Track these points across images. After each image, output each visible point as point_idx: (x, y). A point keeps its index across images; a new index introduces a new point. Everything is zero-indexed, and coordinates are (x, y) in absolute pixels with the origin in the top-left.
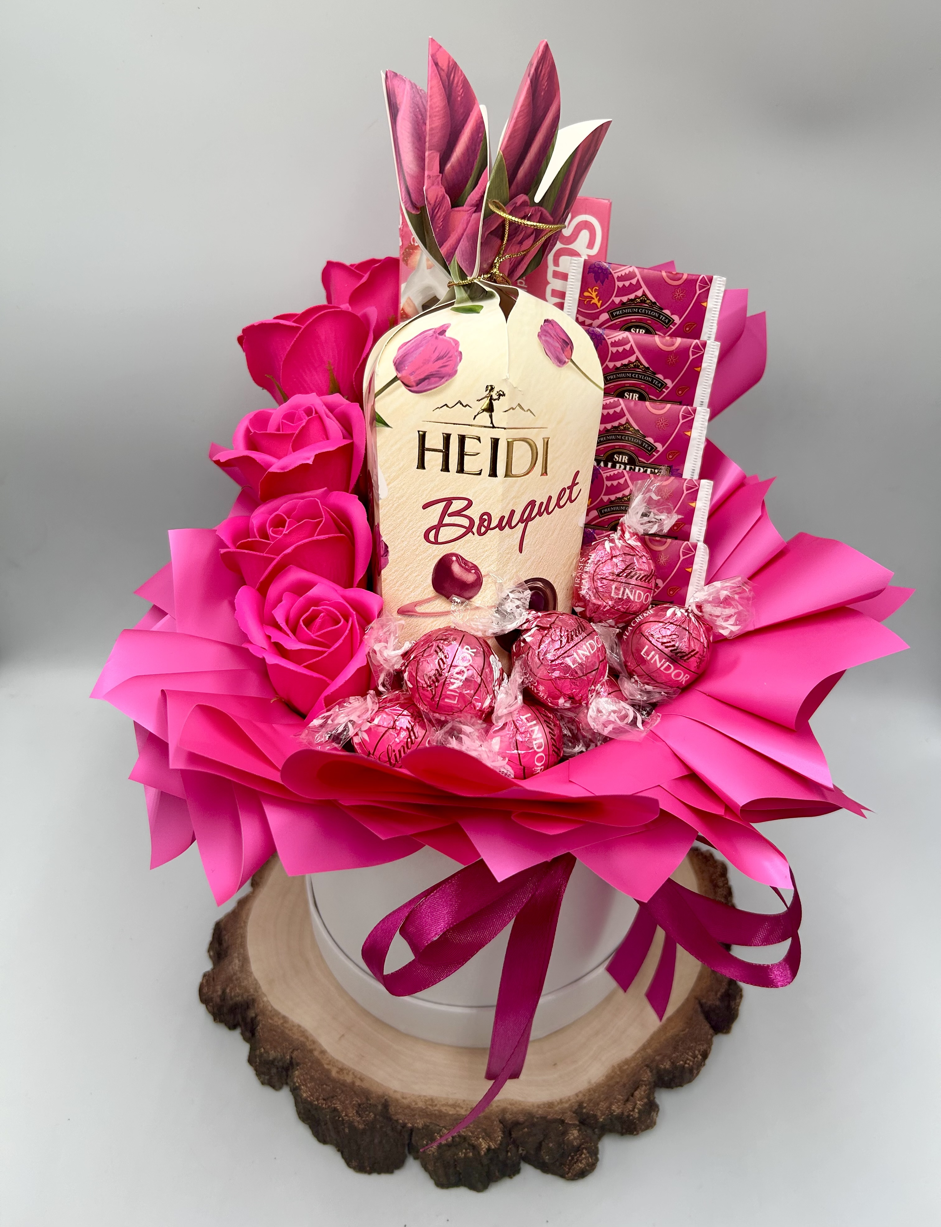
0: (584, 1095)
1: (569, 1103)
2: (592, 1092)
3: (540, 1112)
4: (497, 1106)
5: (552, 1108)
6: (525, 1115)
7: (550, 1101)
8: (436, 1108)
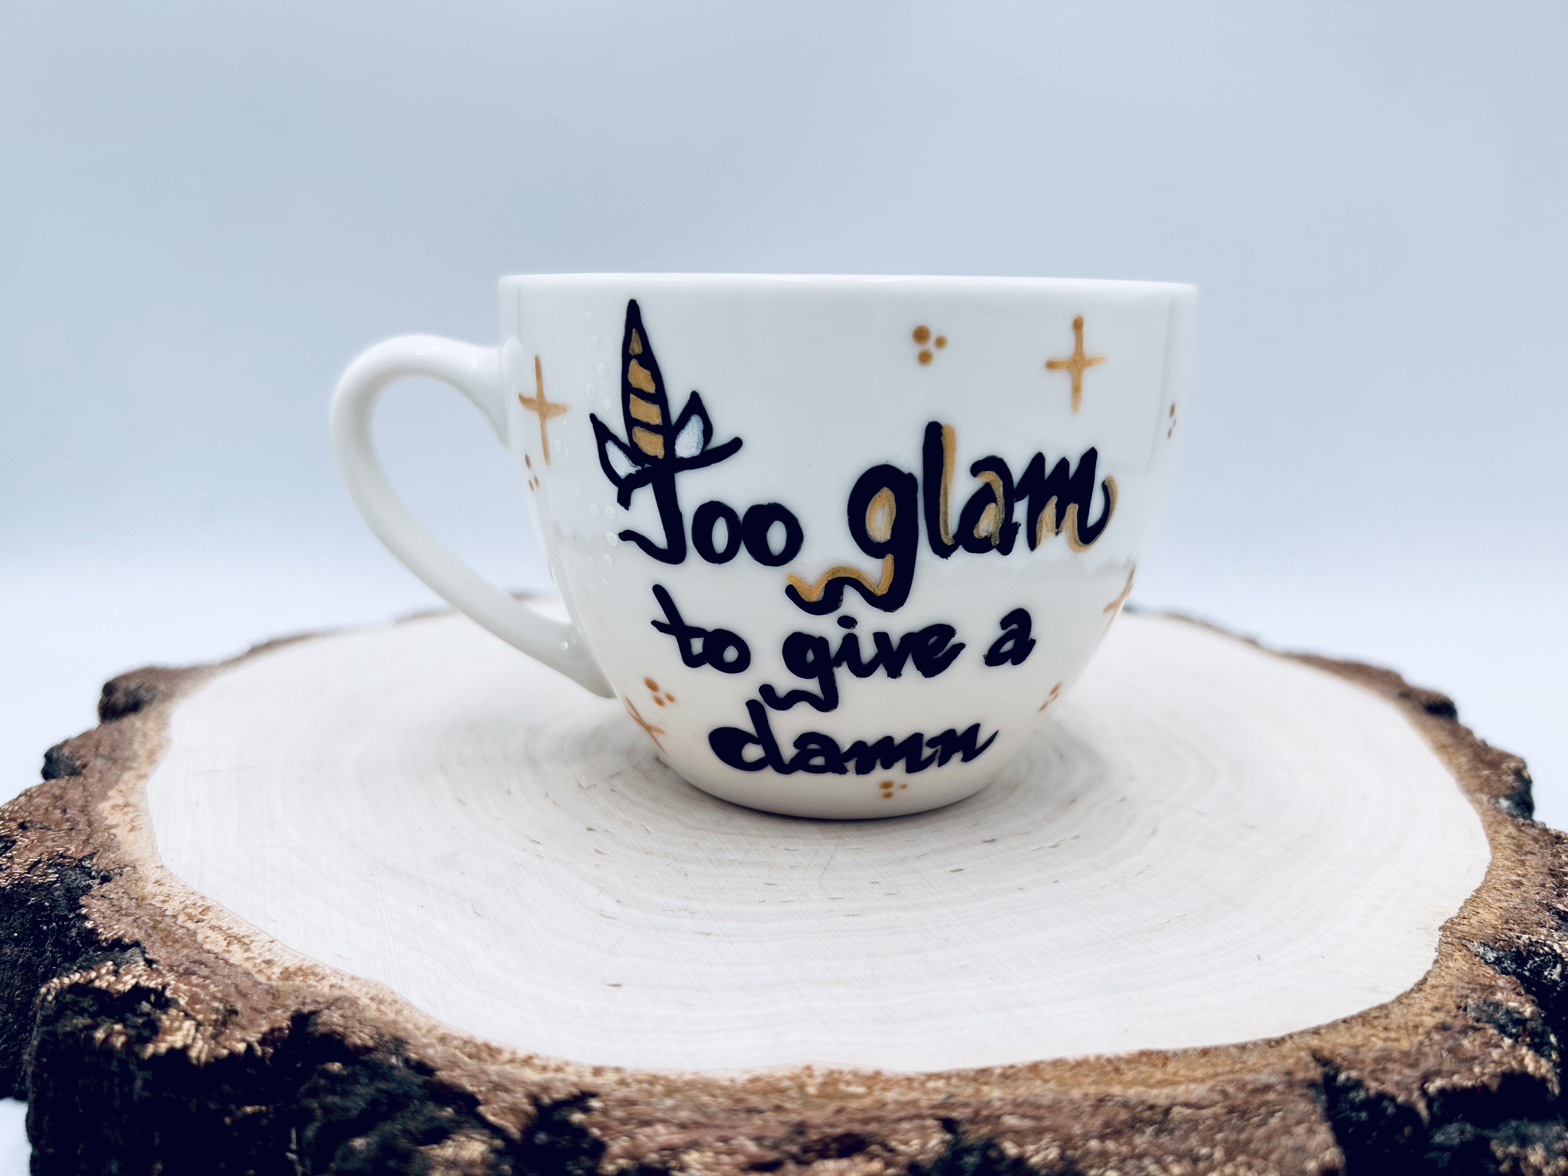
0: (622, 1083)
1: (549, 1075)
2: (658, 1088)
3: (430, 1051)
4: (332, 986)
5: (479, 1058)
6: (381, 1036)
7: (494, 1044)
8: (191, 925)
